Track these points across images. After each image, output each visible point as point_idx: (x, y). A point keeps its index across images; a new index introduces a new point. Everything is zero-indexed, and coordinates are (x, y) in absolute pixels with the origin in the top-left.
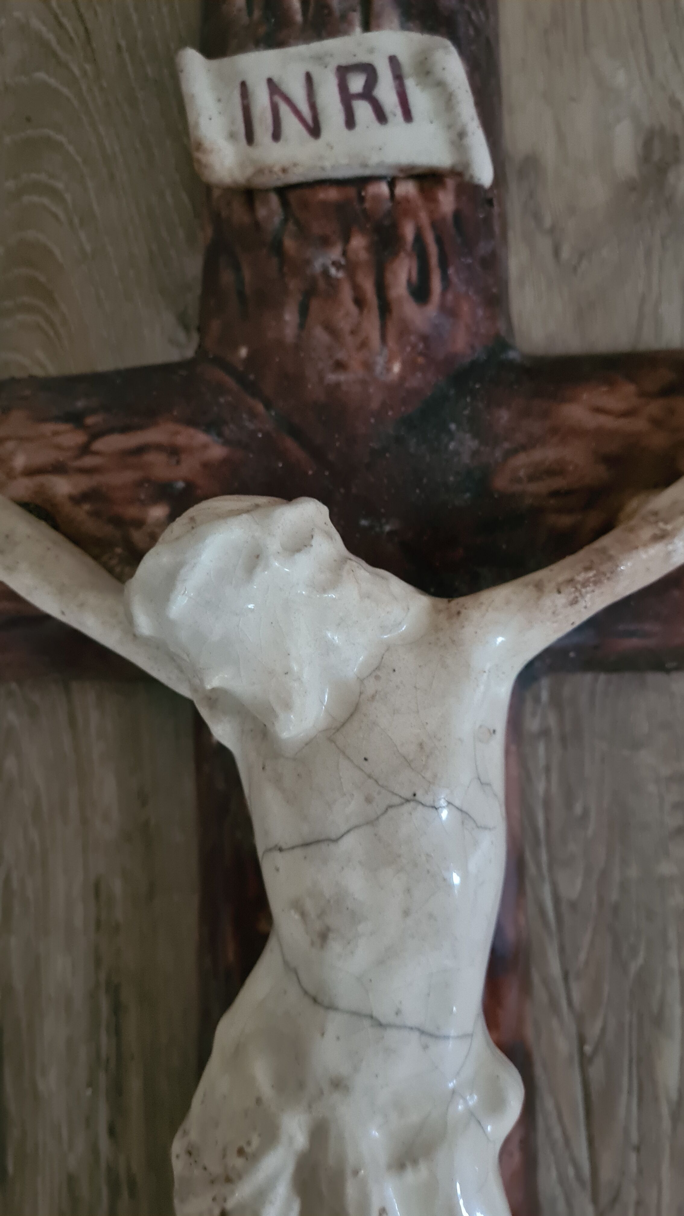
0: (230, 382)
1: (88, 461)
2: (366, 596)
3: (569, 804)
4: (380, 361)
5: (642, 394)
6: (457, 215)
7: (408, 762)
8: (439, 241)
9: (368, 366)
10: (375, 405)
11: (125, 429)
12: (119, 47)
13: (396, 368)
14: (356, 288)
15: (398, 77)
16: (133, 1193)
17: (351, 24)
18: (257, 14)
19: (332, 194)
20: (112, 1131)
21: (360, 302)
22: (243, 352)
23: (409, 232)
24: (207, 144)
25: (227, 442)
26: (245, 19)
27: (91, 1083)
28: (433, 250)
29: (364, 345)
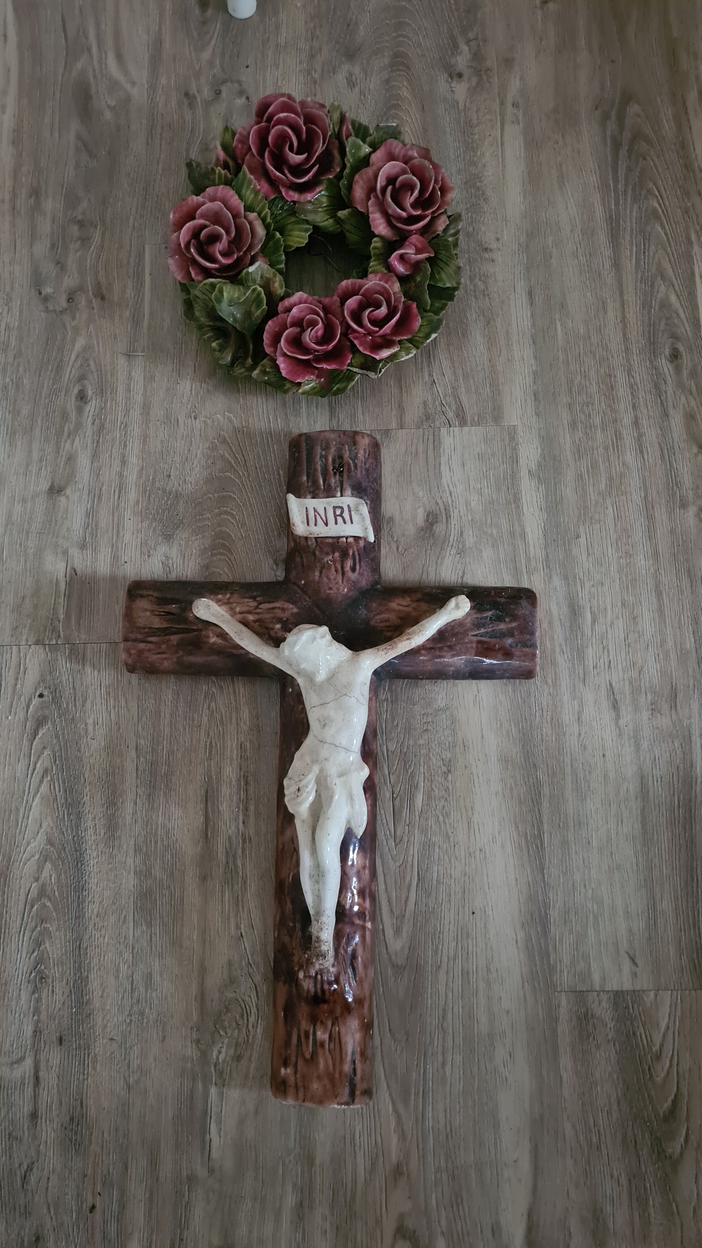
0: (299, 590)
1: (258, 611)
2: (337, 649)
3: (393, 722)
4: (342, 588)
5: (412, 601)
6: (364, 546)
7: (345, 686)
8: (359, 555)
9: (338, 589)
10: (339, 600)
11: (269, 602)
12: (256, 467)
13: (346, 590)
14: (336, 567)
15: (350, 511)
16: (250, 842)
17: (337, 491)
18: (310, 484)
19: (330, 540)
20: (244, 822)
21: (336, 571)
22: (303, 582)
23: (351, 552)
24: (296, 524)
25: (298, 608)
26: (306, 484)
27: (238, 807)
28: (357, 557)
29: (337, 583)
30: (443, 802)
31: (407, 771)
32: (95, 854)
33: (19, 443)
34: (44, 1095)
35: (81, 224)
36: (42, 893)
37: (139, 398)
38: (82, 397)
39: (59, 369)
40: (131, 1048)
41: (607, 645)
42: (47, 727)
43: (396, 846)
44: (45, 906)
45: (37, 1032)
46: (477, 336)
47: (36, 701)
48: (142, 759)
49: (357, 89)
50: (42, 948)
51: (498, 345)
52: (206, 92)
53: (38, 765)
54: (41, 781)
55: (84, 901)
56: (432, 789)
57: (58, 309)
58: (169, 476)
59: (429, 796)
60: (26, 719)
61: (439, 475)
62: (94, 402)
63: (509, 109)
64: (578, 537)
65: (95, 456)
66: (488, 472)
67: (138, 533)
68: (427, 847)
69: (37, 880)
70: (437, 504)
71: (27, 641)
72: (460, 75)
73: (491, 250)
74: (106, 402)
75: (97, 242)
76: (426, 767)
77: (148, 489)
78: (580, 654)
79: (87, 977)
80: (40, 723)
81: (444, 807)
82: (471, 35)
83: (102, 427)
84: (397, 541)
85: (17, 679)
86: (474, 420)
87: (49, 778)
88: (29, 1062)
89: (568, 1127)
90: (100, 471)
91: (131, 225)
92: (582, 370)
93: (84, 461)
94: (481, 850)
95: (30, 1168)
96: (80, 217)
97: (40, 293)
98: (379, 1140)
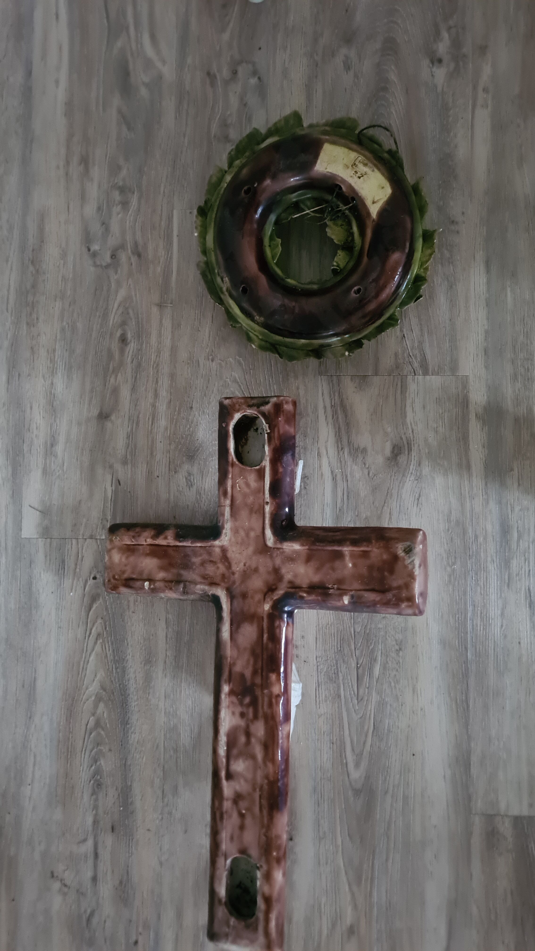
30: (394, 672)
31: (369, 648)
32: (136, 698)
33: (75, 376)
34: (101, 867)
35: (122, 190)
36: (98, 724)
37: (168, 342)
38: (123, 340)
39: (105, 316)
40: (163, 836)
41: (529, 558)
42: (99, 602)
43: (358, 703)
44: (99, 734)
45: (96, 822)
46: (442, 299)
47: (91, 582)
48: (170, 630)
49: (351, 73)
50: (98, 763)
51: (458, 307)
52: (226, 73)
53: (93, 631)
54: (95, 643)
55: (128, 732)
56: (387, 662)
57: (104, 264)
58: (191, 408)
59: (384, 667)
60: (84, 595)
61: (404, 415)
62: (132, 344)
63: (481, 94)
64: (512, 470)
65: (134, 389)
66: (443, 415)
67: (167, 453)
68: (381, 705)
69: (93, 714)
70: (401, 438)
71: (83, 535)
72: (440, 61)
73: (457, 223)
74: (142, 345)
75: (134, 206)
76: (383, 644)
77: (175, 418)
78: (506, 563)
79: (131, 786)
80: (94, 599)
81: (395, 675)
82: (451, 23)
83: (139, 365)
84: (368, 468)
85: (76, 564)
86: (434, 370)
87: (101, 641)
88: (90, 843)
89: (475, 910)
90: (137, 402)
91: (162, 192)
92: (525, 330)
93: (125, 393)
94: (422, 709)
95: (92, 914)
96: (121, 184)
97: (89, 250)
98: (338, 910)
